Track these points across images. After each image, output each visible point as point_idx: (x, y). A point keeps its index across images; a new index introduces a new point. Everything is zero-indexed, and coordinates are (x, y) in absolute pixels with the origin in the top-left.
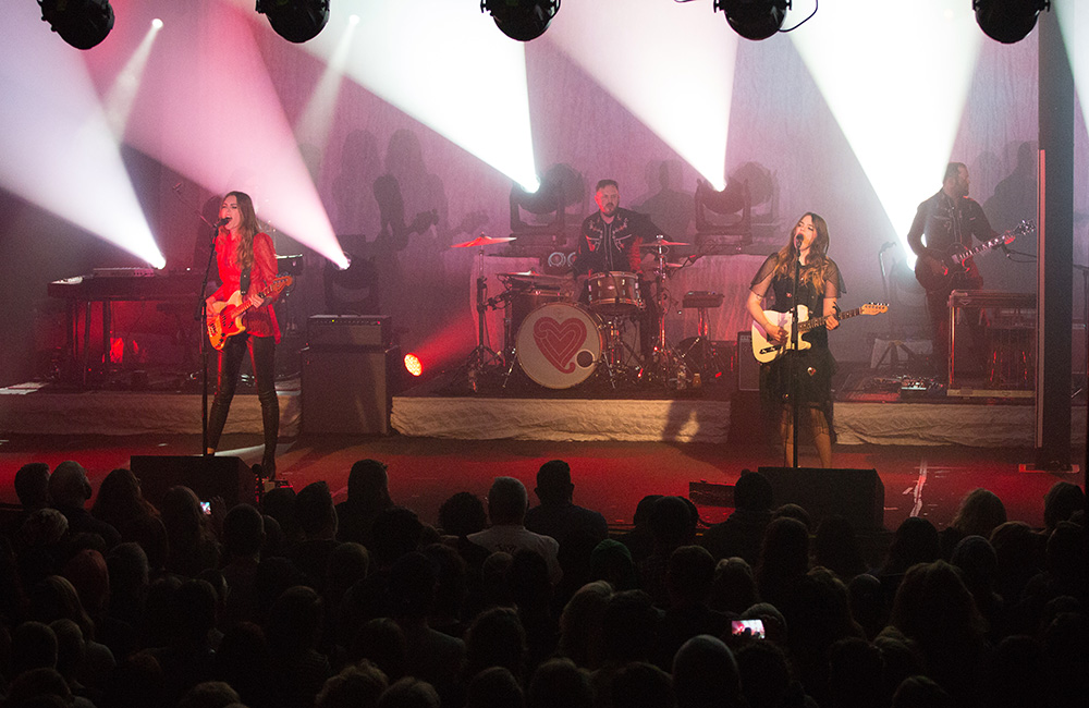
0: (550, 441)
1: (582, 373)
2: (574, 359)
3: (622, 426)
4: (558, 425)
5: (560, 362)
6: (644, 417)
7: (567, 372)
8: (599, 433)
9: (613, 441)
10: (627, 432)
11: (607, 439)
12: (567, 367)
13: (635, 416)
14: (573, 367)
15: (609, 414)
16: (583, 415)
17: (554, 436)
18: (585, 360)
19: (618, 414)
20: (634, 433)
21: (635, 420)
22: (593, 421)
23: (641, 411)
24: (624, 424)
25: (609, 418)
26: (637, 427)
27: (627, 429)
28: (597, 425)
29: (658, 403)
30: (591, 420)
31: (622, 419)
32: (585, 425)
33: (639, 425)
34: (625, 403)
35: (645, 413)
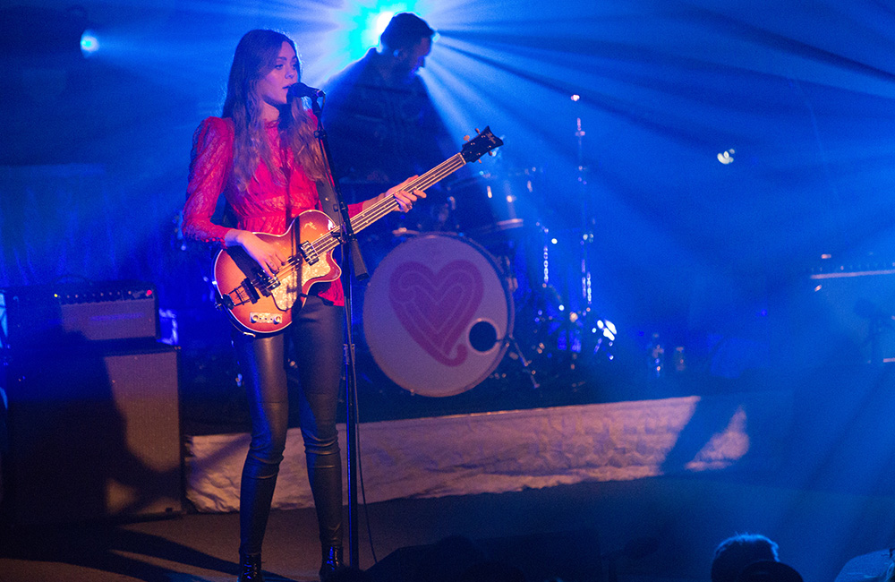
1: (481, 364)
2: (465, 338)
3: (611, 453)
4: (497, 463)
5: (437, 346)
6: (648, 431)
7: (453, 363)
10: (616, 464)
11: (577, 479)
12: (453, 354)
13: (635, 431)
14: (463, 352)
16: (546, 439)
18: (483, 336)
19: (608, 431)
20: (629, 464)
21: (635, 438)
22: (564, 447)
23: (643, 420)
24: (616, 449)
25: (590, 440)
26: (638, 451)
27: (618, 457)
28: (570, 456)
29: (672, 405)
30: (560, 446)
31: (614, 438)
32: (548, 456)
33: (641, 448)
34: (618, 409)
35: (653, 423)
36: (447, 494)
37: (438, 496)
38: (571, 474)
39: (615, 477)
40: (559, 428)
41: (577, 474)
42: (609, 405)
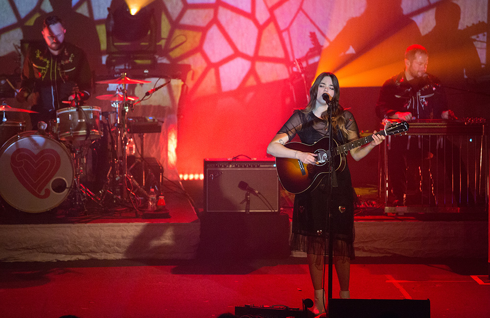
0: (36, 262)
1: (57, 199)
2: (49, 186)
3: (103, 247)
4: (42, 248)
5: (35, 188)
6: (123, 237)
7: (42, 197)
8: (81, 253)
9: (93, 260)
10: (107, 252)
11: (88, 258)
12: (43, 193)
13: (115, 237)
14: (48, 192)
15: (91, 236)
16: (68, 238)
17: (40, 258)
18: (60, 187)
19: (100, 236)
20: (113, 253)
21: (116, 241)
22: (77, 243)
23: (121, 232)
24: (105, 245)
25: (92, 240)
26: (117, 246)
27: (108, 249)
28: (80, 247)
29: (135, 226)
30: (75, 242)
31: (104, 240)
32: (69, 246)
33: (118, 245)
34: (107, 226)
35: (125, 234)
36: (16, 261)
37: (11, 262)
38: (84, 255)
39: (106, 257)
40: (76, 234)
41: (88, 255)
42: (103, 224)
